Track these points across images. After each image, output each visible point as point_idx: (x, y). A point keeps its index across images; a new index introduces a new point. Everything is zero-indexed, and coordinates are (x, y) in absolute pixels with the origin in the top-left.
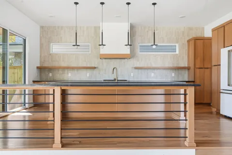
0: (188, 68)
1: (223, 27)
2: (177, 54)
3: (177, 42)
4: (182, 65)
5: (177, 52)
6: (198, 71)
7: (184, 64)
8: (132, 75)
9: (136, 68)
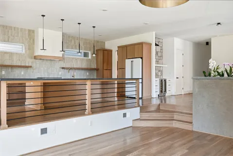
0: (97, 70)
1: (126, 47)
2: (90, 59)
3: (90, 50)
4: (93, 67)
5: (90, 57)
6: (105, 71)
7: (94, 66)
8: (60, 73)
9: (63, 68)
